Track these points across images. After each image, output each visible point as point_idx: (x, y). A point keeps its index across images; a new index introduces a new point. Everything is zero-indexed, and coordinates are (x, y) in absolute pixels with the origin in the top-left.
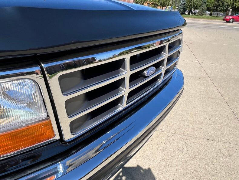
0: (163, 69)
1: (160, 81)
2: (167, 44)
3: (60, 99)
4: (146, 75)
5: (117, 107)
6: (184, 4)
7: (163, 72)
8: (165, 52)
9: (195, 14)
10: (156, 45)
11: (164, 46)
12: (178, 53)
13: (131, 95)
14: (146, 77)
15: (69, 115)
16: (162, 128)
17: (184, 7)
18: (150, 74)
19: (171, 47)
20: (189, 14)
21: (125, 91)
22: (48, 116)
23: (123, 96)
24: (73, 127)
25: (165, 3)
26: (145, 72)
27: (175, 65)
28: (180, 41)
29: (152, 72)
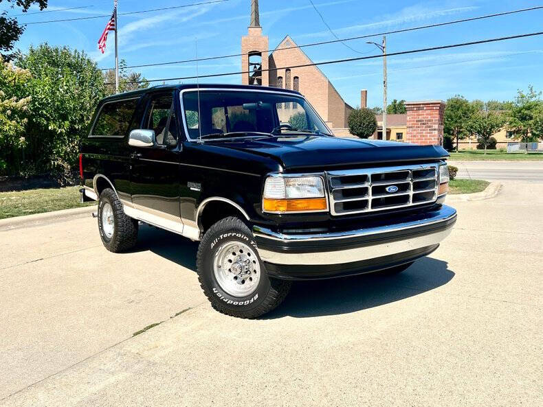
0: (410, 192)
7: (411, 195)
15: (335, 199)
18: (391, 190)
22: (325, 197)
29: (394, 190)
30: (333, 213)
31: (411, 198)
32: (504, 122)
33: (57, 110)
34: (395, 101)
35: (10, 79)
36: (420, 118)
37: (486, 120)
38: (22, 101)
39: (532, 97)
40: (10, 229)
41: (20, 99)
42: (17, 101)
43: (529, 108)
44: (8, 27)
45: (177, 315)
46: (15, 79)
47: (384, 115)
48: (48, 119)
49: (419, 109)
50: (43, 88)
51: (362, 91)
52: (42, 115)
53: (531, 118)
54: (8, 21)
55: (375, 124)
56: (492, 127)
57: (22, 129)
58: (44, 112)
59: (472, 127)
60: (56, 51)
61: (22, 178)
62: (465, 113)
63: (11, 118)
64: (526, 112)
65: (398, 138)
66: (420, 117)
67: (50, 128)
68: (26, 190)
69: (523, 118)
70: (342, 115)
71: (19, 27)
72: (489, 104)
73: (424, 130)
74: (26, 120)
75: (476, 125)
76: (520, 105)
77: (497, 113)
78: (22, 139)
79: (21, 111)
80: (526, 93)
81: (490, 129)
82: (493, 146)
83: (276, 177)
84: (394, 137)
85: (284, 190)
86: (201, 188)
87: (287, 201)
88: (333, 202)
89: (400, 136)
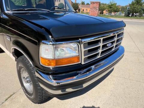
0: (115, 45)
1: (113, 50)
2: (117, 34)
3: (83, 50)
4: (108, 46)
5: (96, 57)
6: (129, 10)
7: (115, 46)
8: (115, 37)
9: (136, 16)
10: (112, 35)
11: (115, 35)
12: (122, 38)
14: (108, 47)
15: (85, 55)
17: (129, 12)
18: (109, 45)
19: (118, 36)
20: (132, 16)
21: (100, 51)
22: (79, 55)
24: (85, 60)
25: (117, 10)
26: (108, 45)
27: (120, 43)
28: (122, 33)
30: (83, 63)
31: (114, 47)
32: (106, 8)
34: (82, 2)
36: (94, 6)
39: (113, 3)
43: (112, 5)
45: (6, 100)
47: (81, 5)
49: (94, 3)
53: (112, 8)
55: (78, 7)
56: (104, 9)
69: (110, 8)
73: (94, 10)
76: (110, 4)
77: (105, 6)
80: (112, 1)
82: (103, 13)
83: (48, 44)
84: (82, 10)
85: (53, 53)
86: (10, 39)
87: (56, 60)
88: (83, 57)
89: (83, 10)
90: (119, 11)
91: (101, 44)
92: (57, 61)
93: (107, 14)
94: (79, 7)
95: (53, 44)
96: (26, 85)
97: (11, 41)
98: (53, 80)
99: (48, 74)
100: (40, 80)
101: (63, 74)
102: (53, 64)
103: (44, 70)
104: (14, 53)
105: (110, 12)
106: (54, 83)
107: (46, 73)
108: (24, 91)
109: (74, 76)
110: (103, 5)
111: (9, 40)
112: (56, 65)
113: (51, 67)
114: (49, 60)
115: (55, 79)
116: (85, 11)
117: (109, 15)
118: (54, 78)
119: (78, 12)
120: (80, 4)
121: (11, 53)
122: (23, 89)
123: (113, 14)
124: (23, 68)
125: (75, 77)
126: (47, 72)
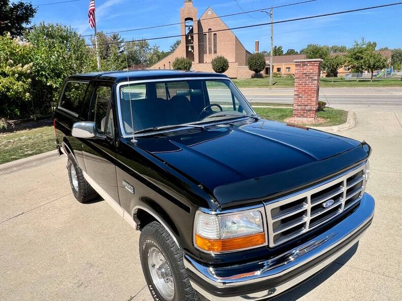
0: (343, 200)
1: (341, 211)
2: (345, 179)
3: (271, 222)
4: (324, 206)
5: (301, 229)
7: (343, 203)
8: (343, 186)
13: (312, 221)
15: (274, 231)
16: (355, 264)
18: (329, 205)
21: (307, 219)
22: (264, 231)
23: (306, 222)
24: (276, 239)
25: (378, 64)
27: (360, 194)
28: (362, 172)
29: (331, 204)
30: (272, 245)
31: (343, 206)
32: (345, 61)
33: (53, 70)
34: (276, 47)
35: (17, 50)
37: (334, 60)
38: (26, 66)
39: (363, 45)
40: (12, 172)
41: (25, 64)
42: (22, 66)
43: (361, 52)
44: (27, 8)
46: (21, 50)
47: (272, 56)
48: (47, 78)
49: (304, 65)
50: (40, 57)
51: (256, 42)
52: (42, 75)
53: (362, 58)
54: (26, 5)
55: (265, 63)
56: (338, 65)
57: (27, 86)
58: (44, 73)
59: (325, 65)
60: (52, 26)
61: (33, 120)
62: (321, 56)
63: (18, 79)
64: (359, 55)
65: (278, 71)
66: (305, 71)
67: (48, 84)
68: (35, 128)
69: (357, 59)
70: (244, 58)
71: (34, 8)
72: (332, 48)
73: (307, 80)
74: (30, 80)
75: (328, 64)
76: (355, 50)
78: (27, 94)
79: (26, 73)
80: (360, 42)
81: (336, 66)
82: (335, 75)
83: (208, 214)
84: (275, 70)
85: (218, 230)
86: (134, 191)
87: (222, 242)
88: (272, 235)
89: (279, 70)
90: (384, 67)
91: (308, 206)
92: (224, 243)
93: (350, 77)
94: (267, 62)
95: (217, 215)
96: (158, 282)
97: (134, 193)
98: (215, 276)
99: (207, 265)
100: (191, 275)
101: (235, 266)
102: (216, 247)
103: (201, 258)
104: (136, 215)
105: (358, 70)
106: (218, 282)
107: (203, 263)
108: (153, 295)
109: (257, 270)
110: (335, 51)
111: (131, 191)
112: (222, 249)
113: (213, 254)
114: (209, 240)
115: (218, 275)
116: (283, 71)
117: (355, 78)
118: (218, 272)
119: (264, 75)
120: (269, 55)
121: (131, 215)
122: (151, 291)
123: (366, 74)
124: (156, 247)
125: (258, 273)
126: (205, 262)
